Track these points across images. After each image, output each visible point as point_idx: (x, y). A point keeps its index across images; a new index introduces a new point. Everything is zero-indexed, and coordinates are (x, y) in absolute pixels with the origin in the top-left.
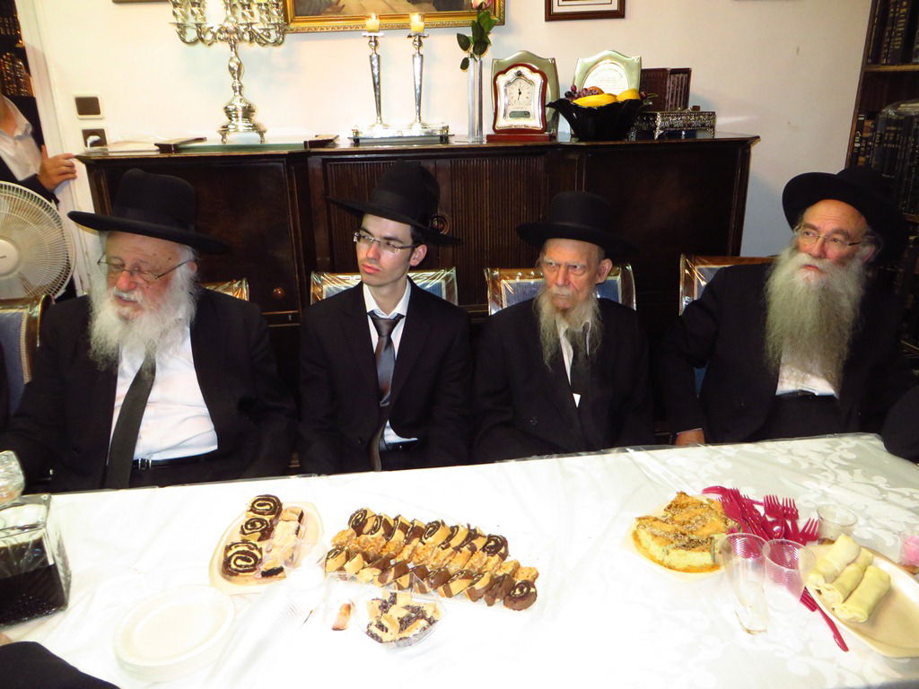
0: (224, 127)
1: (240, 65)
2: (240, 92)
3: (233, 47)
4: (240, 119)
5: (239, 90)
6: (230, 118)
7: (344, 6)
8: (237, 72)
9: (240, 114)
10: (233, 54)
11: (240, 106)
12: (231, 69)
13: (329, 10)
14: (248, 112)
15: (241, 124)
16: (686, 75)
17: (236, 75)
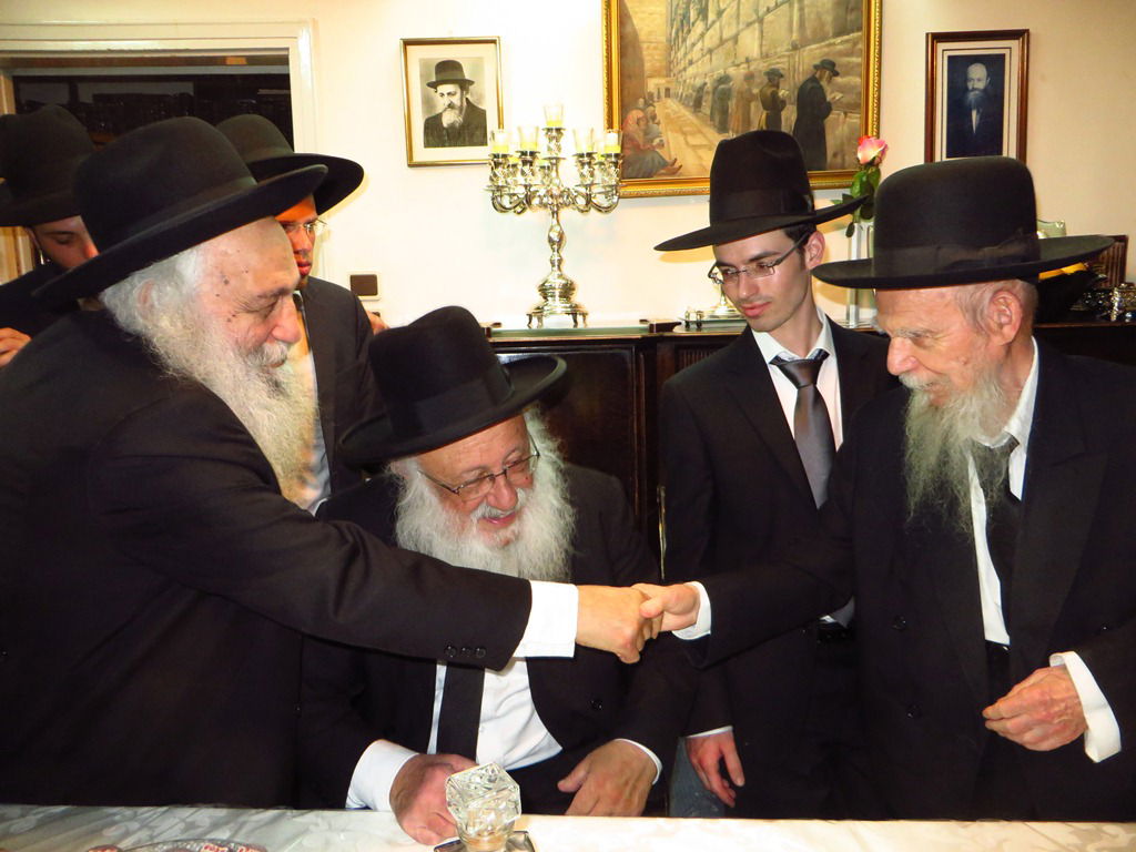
0: (538, 308)
1: (561, 236)
2: (559, 266)
3: (555, 213)
4: (557, 298)
5: (558, 264)
6: (545, 298)
7: (681, 167)
8: (557, 243)
9: (557, 293)
10: (555, 221)
11: (558, 283)
12: (551, 240)
13: (663, 171)
14: (567, 291)
15: (557, 304)
16: (1123, 244)
17: (555, 247)
